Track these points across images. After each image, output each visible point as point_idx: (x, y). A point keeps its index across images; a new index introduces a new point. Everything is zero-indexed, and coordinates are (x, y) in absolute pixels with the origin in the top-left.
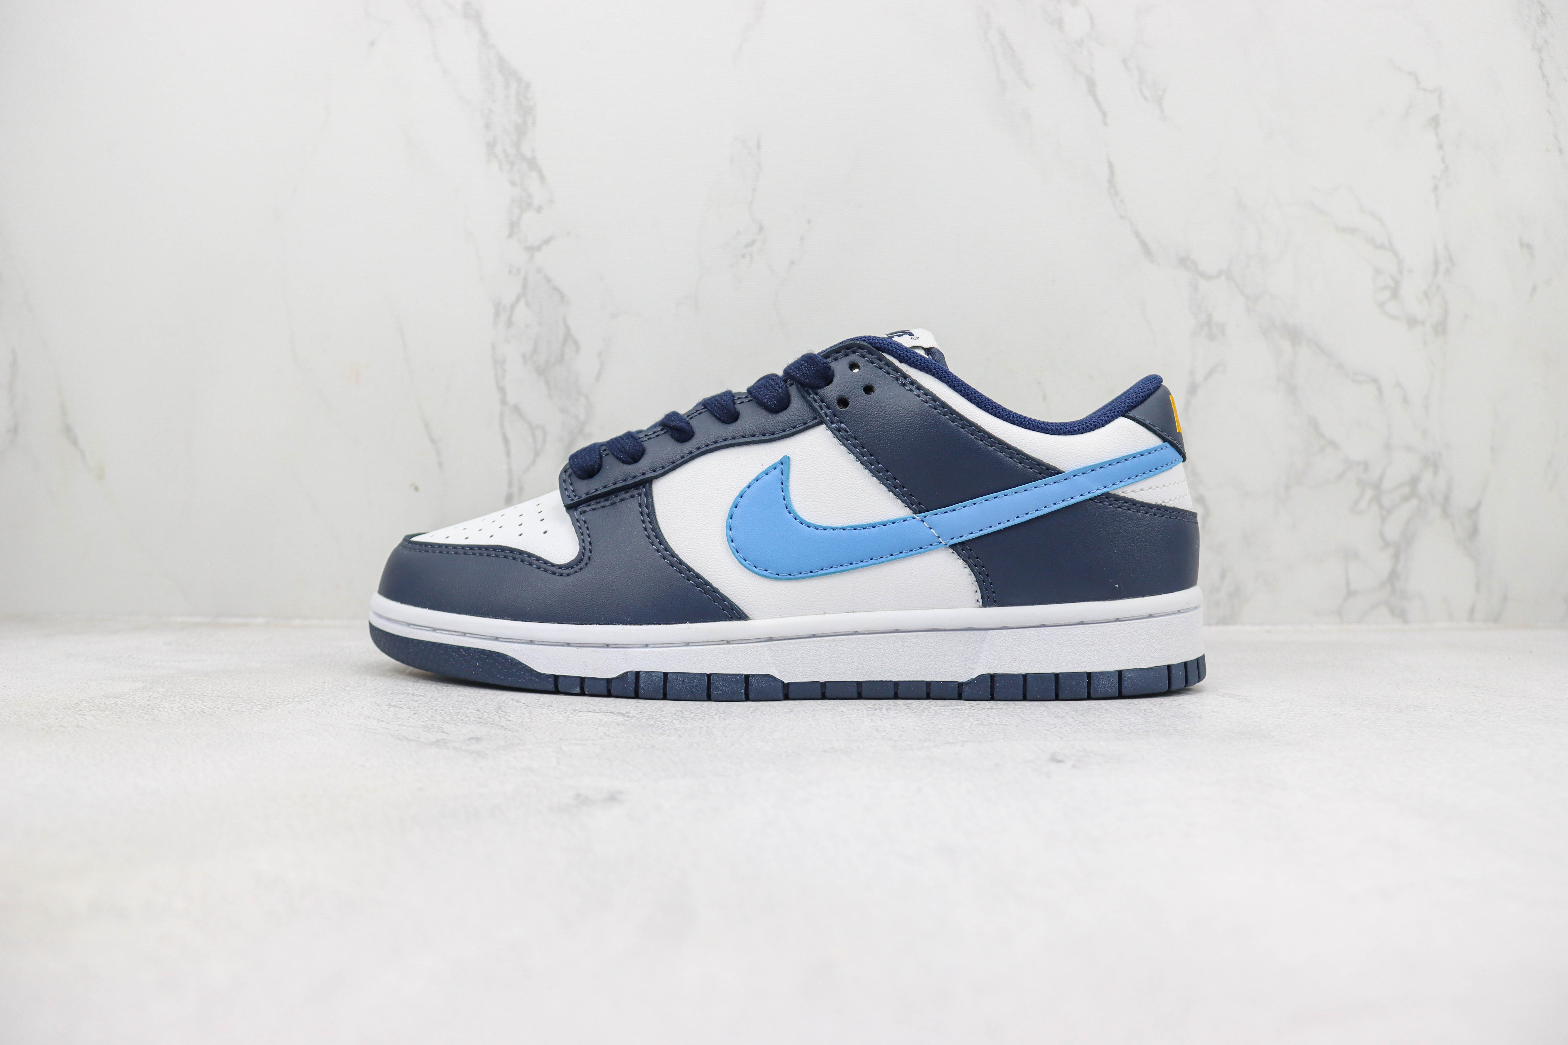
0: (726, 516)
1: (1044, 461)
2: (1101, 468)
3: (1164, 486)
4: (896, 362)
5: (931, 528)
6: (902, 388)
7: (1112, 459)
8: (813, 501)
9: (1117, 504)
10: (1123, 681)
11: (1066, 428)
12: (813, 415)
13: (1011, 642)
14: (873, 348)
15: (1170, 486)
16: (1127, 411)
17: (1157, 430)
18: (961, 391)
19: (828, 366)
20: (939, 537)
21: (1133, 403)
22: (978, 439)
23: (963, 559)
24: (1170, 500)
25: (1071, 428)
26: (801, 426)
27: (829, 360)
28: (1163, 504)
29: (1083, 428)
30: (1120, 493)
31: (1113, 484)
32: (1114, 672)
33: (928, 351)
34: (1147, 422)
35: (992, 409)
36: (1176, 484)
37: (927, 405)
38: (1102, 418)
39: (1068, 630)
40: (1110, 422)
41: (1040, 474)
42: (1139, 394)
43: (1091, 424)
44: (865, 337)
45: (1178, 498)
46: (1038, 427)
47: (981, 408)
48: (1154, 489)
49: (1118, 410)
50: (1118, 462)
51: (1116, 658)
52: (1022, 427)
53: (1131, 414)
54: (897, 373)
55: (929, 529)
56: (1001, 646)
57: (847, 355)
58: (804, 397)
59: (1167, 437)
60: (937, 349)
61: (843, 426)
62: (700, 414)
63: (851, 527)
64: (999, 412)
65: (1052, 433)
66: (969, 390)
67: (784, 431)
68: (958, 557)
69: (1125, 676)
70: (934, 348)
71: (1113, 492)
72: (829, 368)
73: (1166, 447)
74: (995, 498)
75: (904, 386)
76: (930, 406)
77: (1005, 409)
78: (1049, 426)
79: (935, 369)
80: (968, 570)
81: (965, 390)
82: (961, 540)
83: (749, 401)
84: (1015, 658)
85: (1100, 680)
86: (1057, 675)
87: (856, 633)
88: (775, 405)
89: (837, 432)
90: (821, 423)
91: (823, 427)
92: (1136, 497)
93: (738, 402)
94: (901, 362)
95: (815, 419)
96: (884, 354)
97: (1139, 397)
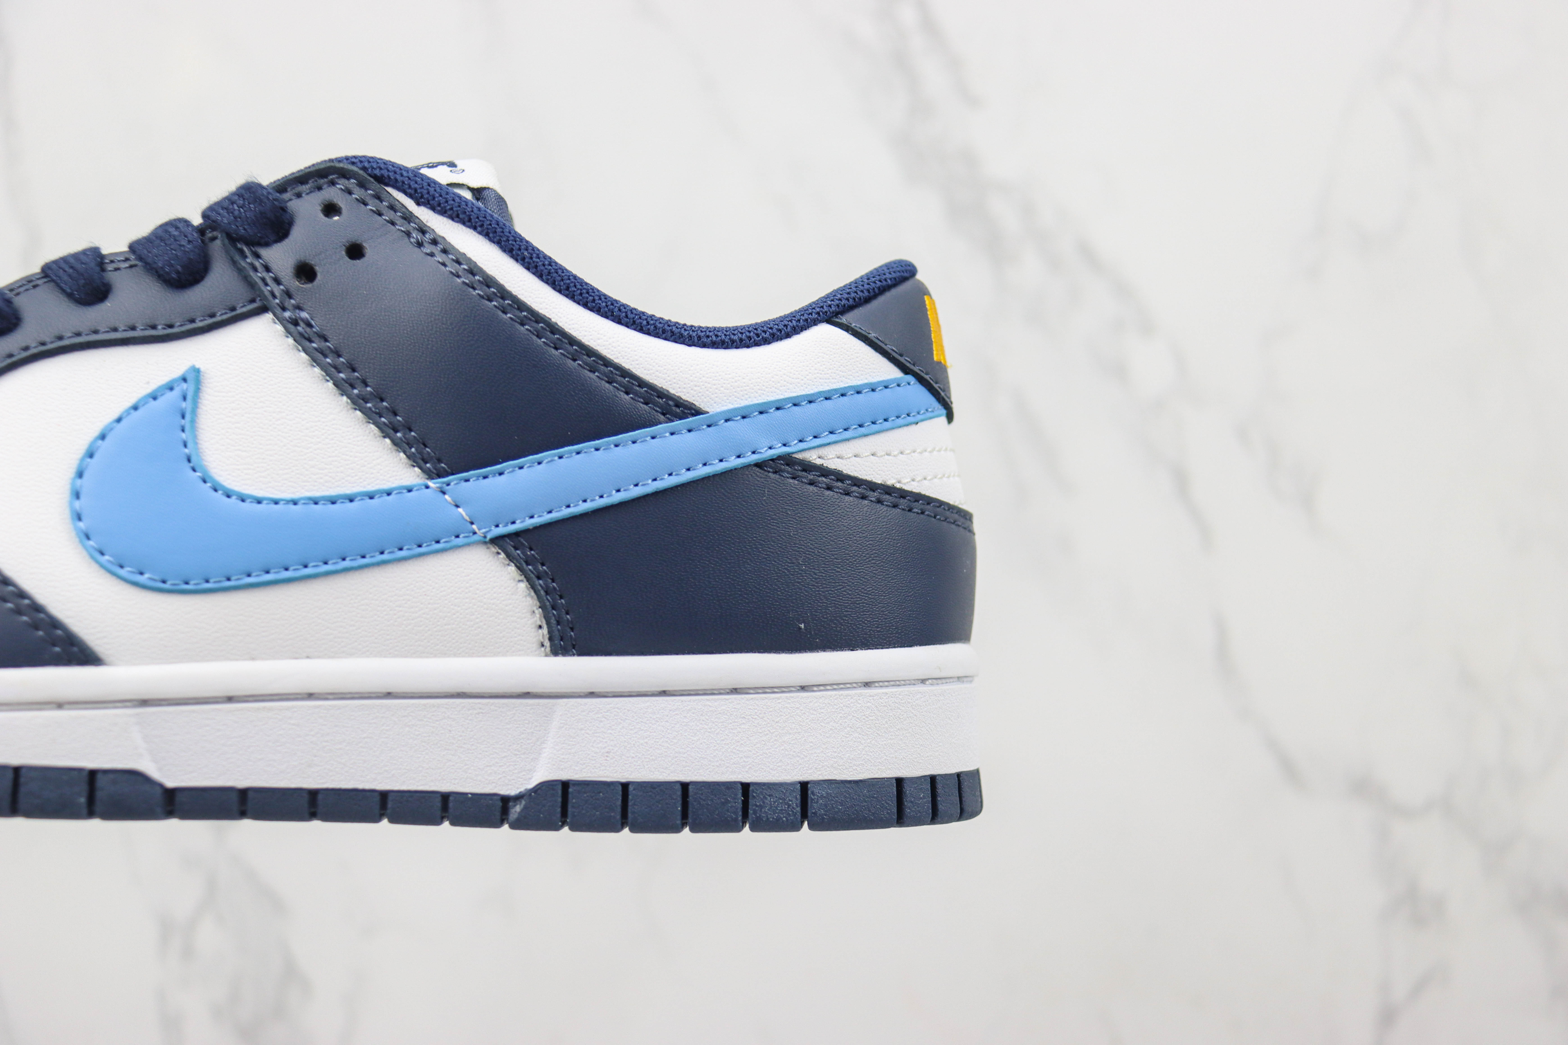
0: (71, 472)
1: (672, 391)
2: (778, 409)
3: (902, 453)
4: (410, 204)
5: (457, 506)
6: (417, 250)
7: (799, 394)
8: (239, 450)
9: (806, 478)
10: (809, 801)
11: (717, 336)
12: (250, 296)
13: (601, 721)
14: (369, 178)
15: (913, 454)
16: (836, 314)
17: (890, 351)
18: (523, 259)
19: (282, 205)
20: (472, 523)
21: (848, 300)
22: (550, 346)
23: (516, 566)
24: (913, 480)
25: (725, 335)
26: (226, 313)
27: (286, 196)
28: (898, 486)
29: (750, 338)
30: (813, 457)
31: (801, 441)
32: (792, 784)
33: (478, 193)
34: (872, 335)
35: (581, 294)
36: (926, 454)
37: (459, 280)
38: (786, 323)
39: (708, 703)
40: (802, 331)
41: (664, 414)
42: (863, 286)
43: (765, 332)
44: (355, 157)
45: (929, 478)
46: (664, 331)
47: (560, 291)
48: (882, 456)
49: (818, 310)
50: (810, 402)
51: (798, 759)
52: (635, 330)
53: (844, 319)
54: (409, 223)
55: (454, 508)
56: (582, 729)
57: (320, 188)
58: (234, 263)
59: (912, 367)
60: (495, 191)
61: (304, 315)
62: (35, 287)
63: (310, 499)
64: (594, 301)
65: (690, 343)
66: (539, 258)
67: (192, 321)
68: (507, 562)
69: (813, 793)
70: (488, 188)
71: (799, 456)
72: (284, 210)
73: (909, 384)
74: (578, 453)
75: (420, 248)
76: (464, 283)
77: (605, 295)
78: (685, 330)
79: (478, 218)
80: (523, 585)
81: (531, 258)
82: (512, 528)
83: (131, 267)
84: (607, 752)
85: (766, 798)
86: (685, 786)
87: (310, 696)
88: (178, 272)
89: (292, 326)
90: (263, 310)
91: (269, 316)
92: (845, 468)
93: (110, 267)
94: (418, 204)
95: (253, 301)
96: (389, 189)
97: (862, 291)
